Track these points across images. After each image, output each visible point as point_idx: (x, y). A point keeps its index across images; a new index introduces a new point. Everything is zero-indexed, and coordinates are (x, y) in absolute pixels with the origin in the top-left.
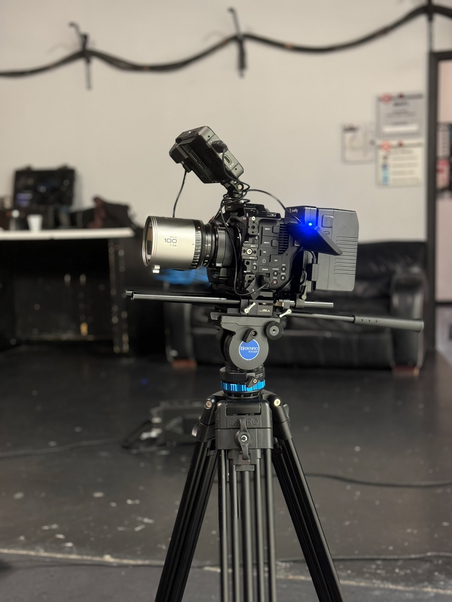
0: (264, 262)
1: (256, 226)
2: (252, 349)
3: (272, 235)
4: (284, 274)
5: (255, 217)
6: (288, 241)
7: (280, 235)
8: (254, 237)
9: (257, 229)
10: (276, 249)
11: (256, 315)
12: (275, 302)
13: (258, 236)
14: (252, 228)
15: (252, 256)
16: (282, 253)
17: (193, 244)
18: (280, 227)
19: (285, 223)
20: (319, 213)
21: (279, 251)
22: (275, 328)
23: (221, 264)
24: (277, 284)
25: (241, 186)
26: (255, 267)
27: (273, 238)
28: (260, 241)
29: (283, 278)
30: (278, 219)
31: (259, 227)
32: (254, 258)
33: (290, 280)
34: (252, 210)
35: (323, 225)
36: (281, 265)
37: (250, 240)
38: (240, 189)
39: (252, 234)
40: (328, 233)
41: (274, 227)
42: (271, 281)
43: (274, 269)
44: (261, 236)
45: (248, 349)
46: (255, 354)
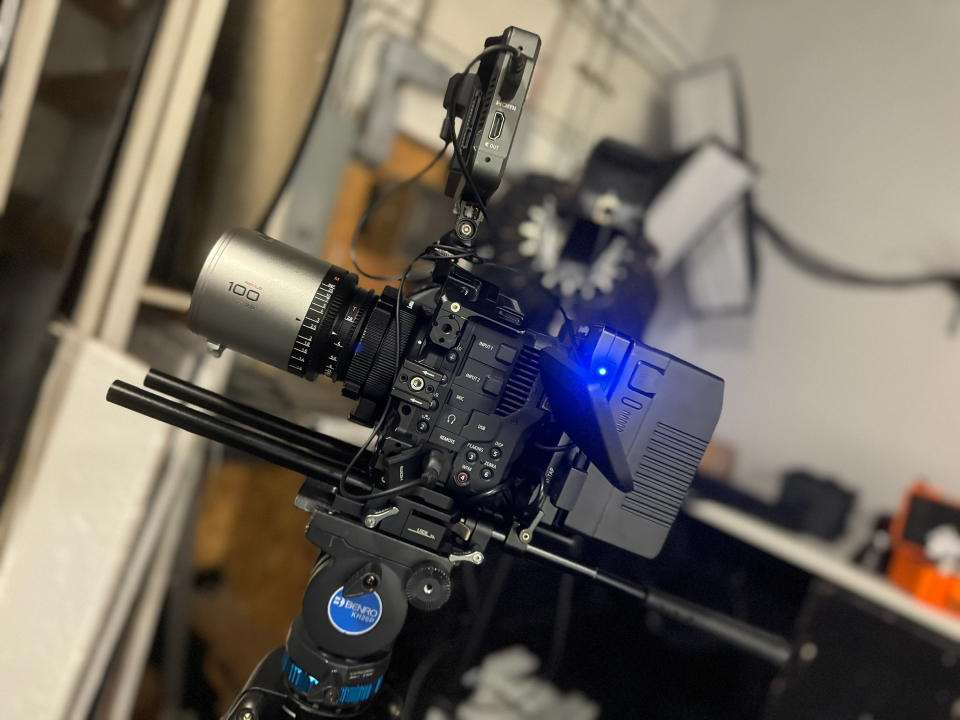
0: (450, 422)
1: (456, 328)
2: (363, 611)
3: (494, 363)
4: (491, 465)
5: (462, 305)
6: (528, 390)
7: (515, 371)
8: (443, 352)
9: (456, 336)
10: (493, 400)
11: (398, 535)
12: (456, 520)
13: (456, 352)
14: (442, 329)
15: (417, 398)
16: (504, 415)
17: (297, 319)
18: (522, 352)
19: (535, 347)
20: (633, 354)
21: (497, 407)
22: (432, 584)
23: (356, 386)
24: (468, 483)
25: (470, 226)
26: (423, 426)
27: (492, 370)
28: (458, 368)
29: (486, 475)
30: (518, 332)
31: (464, 333)
32: (421, 403)
33: (503, 484)
34: (464, 288)
35: (633, 384)
36: (493, 441)
37: (432, 358)
38: (467, 234)
39: (438, 343)
40: (640, 405)
41: (502, 346)
42: (455, 471)
43: (472, 446)
44: (465, 358)
45: (351, 608)
46: (366, 625)
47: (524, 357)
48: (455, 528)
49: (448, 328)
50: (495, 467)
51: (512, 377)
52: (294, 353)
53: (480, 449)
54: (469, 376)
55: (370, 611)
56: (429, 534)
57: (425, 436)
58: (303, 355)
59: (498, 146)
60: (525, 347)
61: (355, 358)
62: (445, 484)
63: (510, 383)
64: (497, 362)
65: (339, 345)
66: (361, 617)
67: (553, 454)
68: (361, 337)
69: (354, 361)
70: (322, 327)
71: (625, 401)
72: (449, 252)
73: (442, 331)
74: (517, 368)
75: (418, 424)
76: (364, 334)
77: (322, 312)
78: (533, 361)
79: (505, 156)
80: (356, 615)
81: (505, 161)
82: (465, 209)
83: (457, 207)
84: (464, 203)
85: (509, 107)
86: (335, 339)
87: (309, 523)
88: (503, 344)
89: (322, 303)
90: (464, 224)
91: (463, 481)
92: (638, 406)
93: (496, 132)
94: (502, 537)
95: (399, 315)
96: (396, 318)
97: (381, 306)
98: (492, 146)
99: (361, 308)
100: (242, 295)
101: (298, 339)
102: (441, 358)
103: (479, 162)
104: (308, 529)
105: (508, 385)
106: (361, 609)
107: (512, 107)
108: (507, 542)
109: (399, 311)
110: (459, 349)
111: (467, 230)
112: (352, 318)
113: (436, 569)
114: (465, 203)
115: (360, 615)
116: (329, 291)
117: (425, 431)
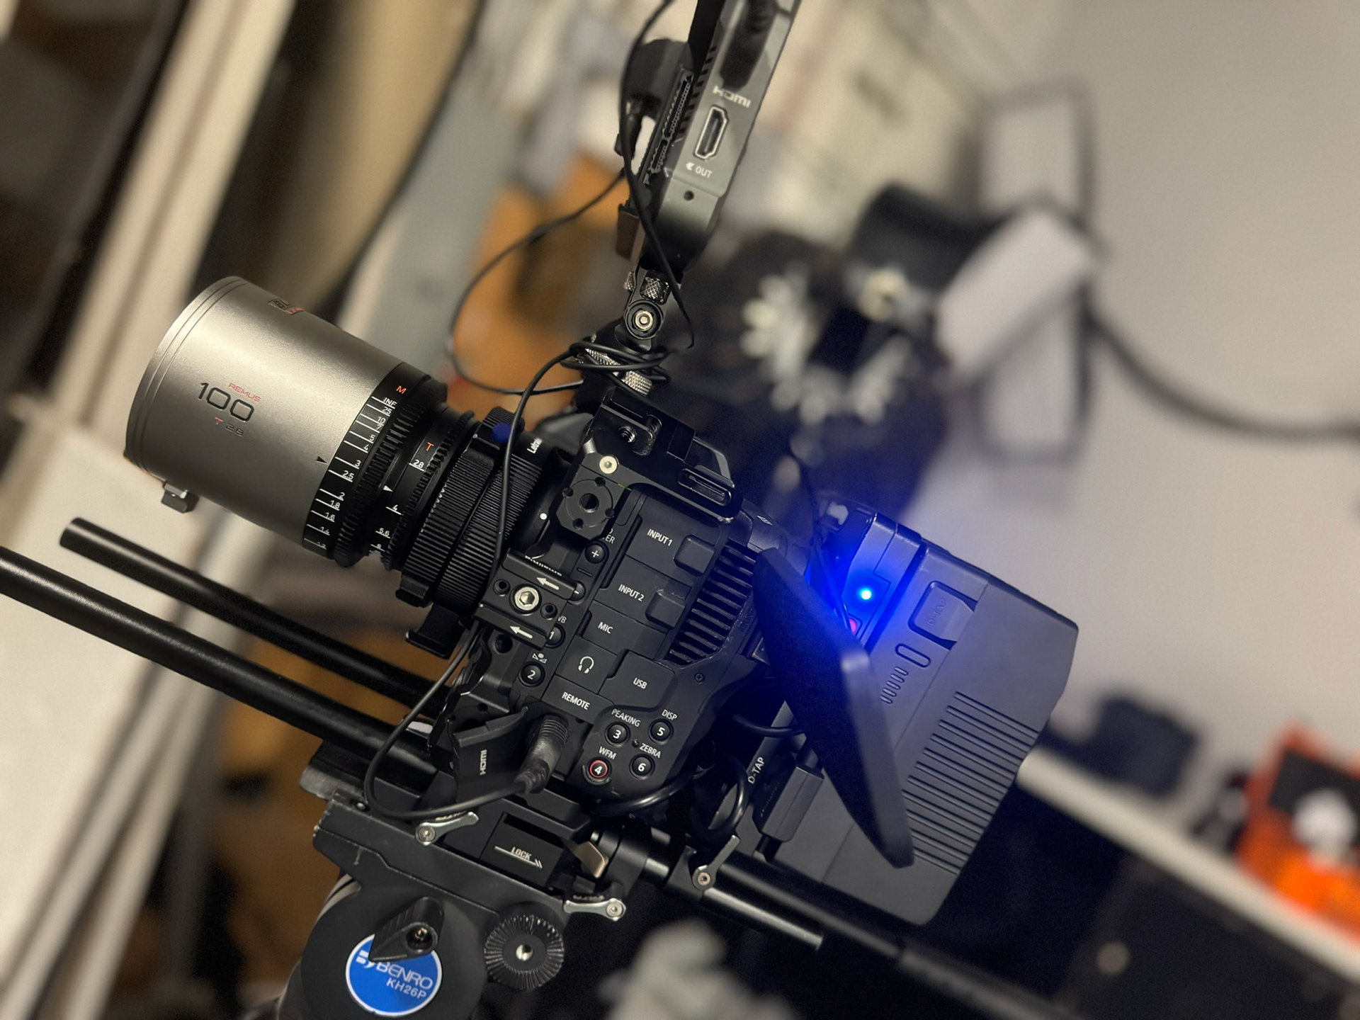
0: (584, 669)
1: (606, 503)
2: (408, 978)
3: (672, 570)
4: (652, 751)
5: (622, 461)
6: (730, 623)
7: (708, 585)
8: (579, 544)
9: (606, 516)
10: (664, 635)
11: (477, 856)
12: (583, 837)
13: (604, 545)
14: (581, 502)
15: (525, 625)
16: (683, 663)
17: (319, 459)
18: (725, 552)
19: (749, 546)
20: (922, 568)
21: (672, 647)
22: (531, 945)
23: (422, 586)
24: (608, 780)
25: (653, 315)
26: (534, 673)
27: (667, 582)
28: (607, 573)
29: (641, 767)
30: (720, 518)
31: (621, 513)
32: (530, 637)
33: (670, 787)
34: (628, 428)
35: (917, 622)
36: (658, 709)
37: (559, 553)
38: (645, 328)
39: (571, 528)
40: (927, 660)
41: (689, 540)
42: (586, 756)
43: (620, 714)
44: (620, 556)
45: (387, 972)
46: (410, 1001)
47: (726, 561)
48: (579, 851)
49: (592, 502)
50: (659, 754)
51: (701, 595)
52: (312, 519)
53: (633, 721)
54: (623, 589)
55: (420, 980)
56: (532, 859)
57: (536, 692)
58: (327, 524)
59: (710, 172)
60: (730, 543)
61: (421, 537)
62: (566, 777)
63: (696, 605)
64: (677, 567)
65: (395, 509)
66: (404, 988)
67: (763, 739)
68: (435, 500)
69: (419, 542)
70: (365, 476)
71: (901, 649)
72: (609, 356)
73: (581, 507)
74: (713, 582)
75: (525, 667)
76: (441, 496)
77: (365, 450)
78: (743, 570)
79: (722, 192)
80: (395, 984)
81: (722, 200)
82: (645, 283)
83: (631, 278)
84: (644, 272)
85: (738, 99)
86: (389, 499)
87: (320, 822)
88: (691, 536)
89: (367, 433)
90: (641, 309)
91: (600, 775)
92: (924, 661)
93: (708, 144)
94: (663, 869)
95: (510, 465)
96: (502, 470)
97: (477, 446)
98: (700, 170)
99: (442, 445)
100: (223, 408)
101: (320, 495)
102: (574, 555)
103: (672, 197)
104: (318, 833)
105: (694, 610)
106: (404, 975)
107: (743, 101)
108: (671, 881)
109: (510, 456)
110: (610, 539)
111: (644, 320)
112: (422, 464)
113: (539, 921)
114: (646, 272)
115: (401, 984)
116: (383, 412)
117: (537, 682)
